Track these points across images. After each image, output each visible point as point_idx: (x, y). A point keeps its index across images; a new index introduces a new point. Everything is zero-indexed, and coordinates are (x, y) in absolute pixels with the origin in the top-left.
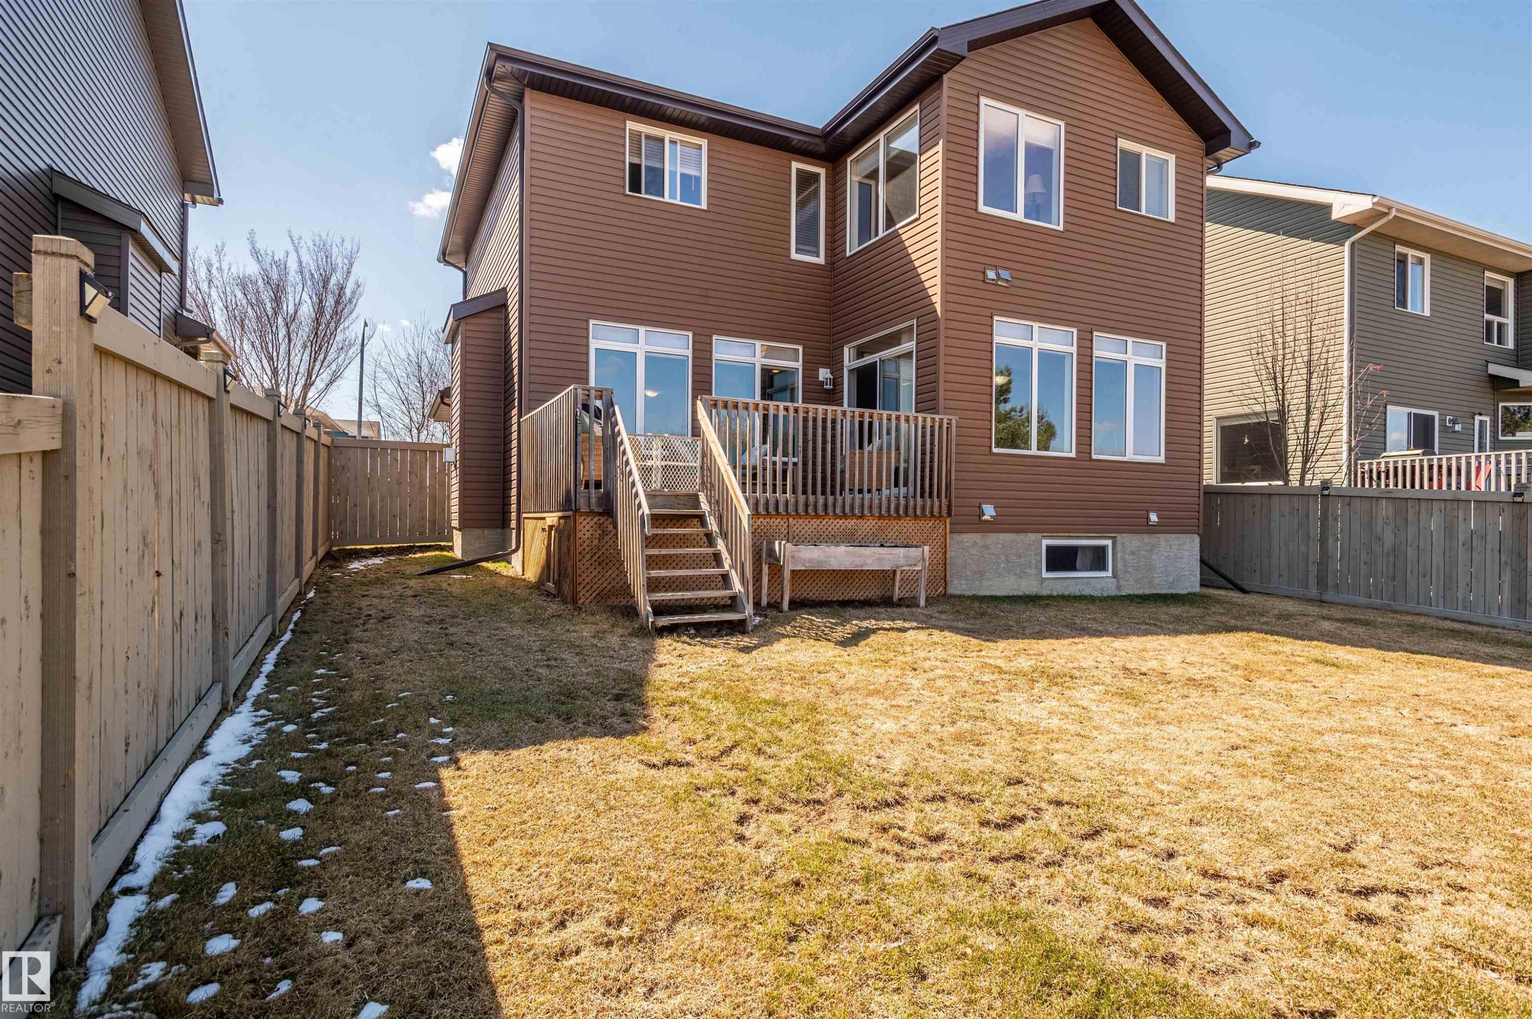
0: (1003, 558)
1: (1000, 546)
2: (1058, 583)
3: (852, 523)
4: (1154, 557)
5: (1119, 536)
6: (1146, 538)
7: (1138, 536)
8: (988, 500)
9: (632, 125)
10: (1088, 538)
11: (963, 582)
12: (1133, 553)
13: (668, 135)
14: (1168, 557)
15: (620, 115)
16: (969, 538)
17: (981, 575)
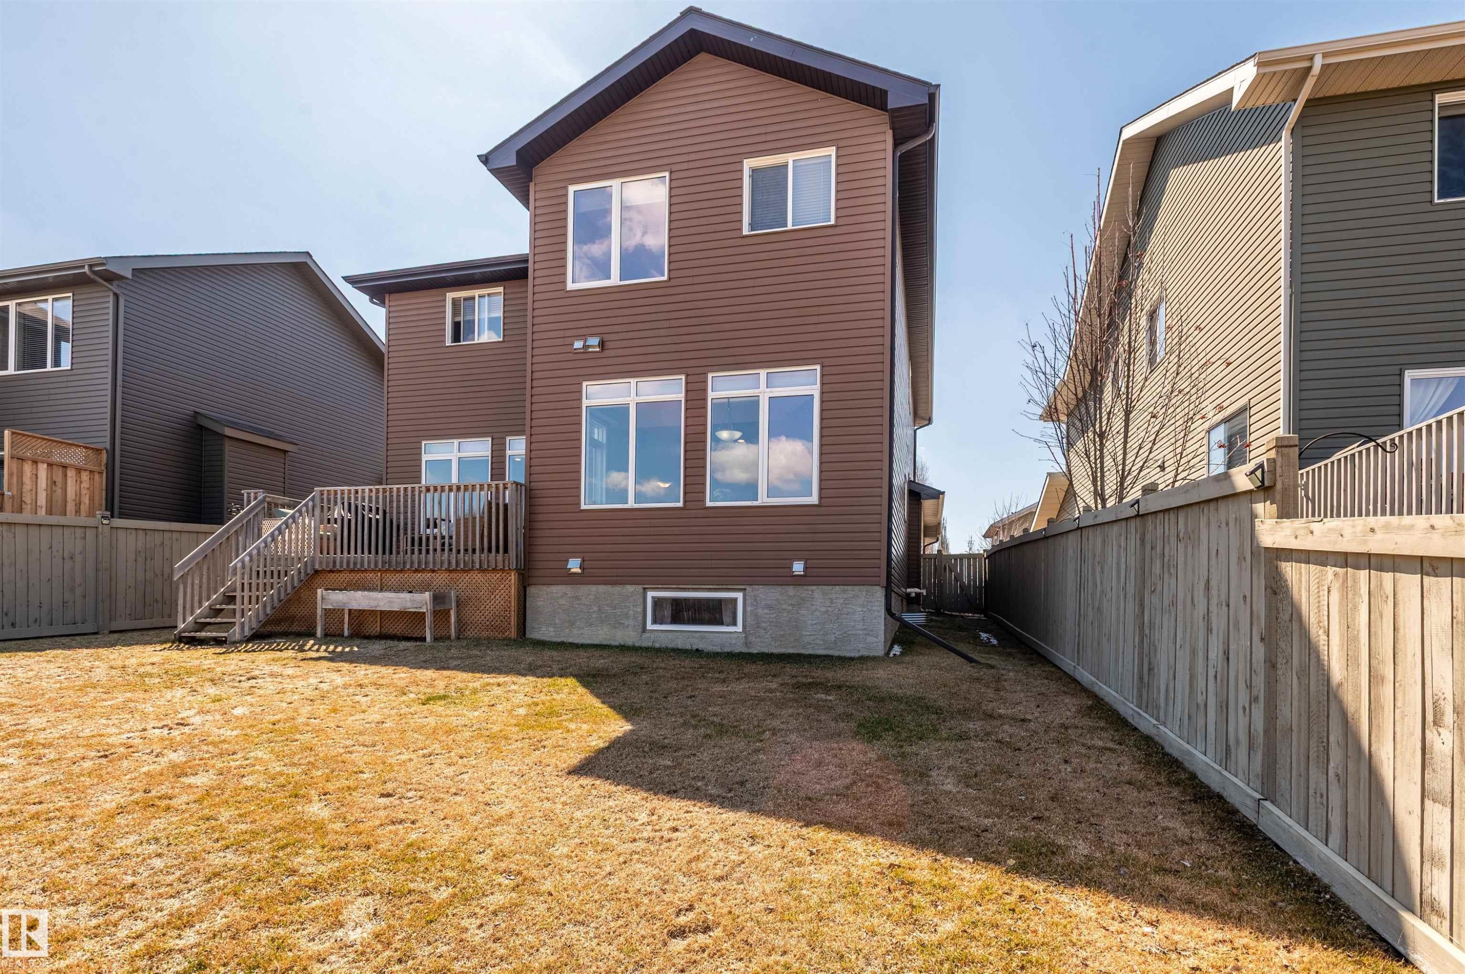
0: (595, 609)
1: (592, 597)
2: (670, 635)
3: (428, 575)
4: (803, 612)
5: (748, 588)
6: (791, 590)
7: (779, 588)
8: (574, 554)
9: (450, 296)
10: (710, 590)
11: (552, 629)
12: (769, 607)
13: (476, 293)
14: (826, 612)
15: (440, 291)
16: (557, 590)
17: (572, 624)
